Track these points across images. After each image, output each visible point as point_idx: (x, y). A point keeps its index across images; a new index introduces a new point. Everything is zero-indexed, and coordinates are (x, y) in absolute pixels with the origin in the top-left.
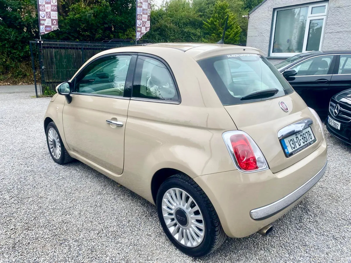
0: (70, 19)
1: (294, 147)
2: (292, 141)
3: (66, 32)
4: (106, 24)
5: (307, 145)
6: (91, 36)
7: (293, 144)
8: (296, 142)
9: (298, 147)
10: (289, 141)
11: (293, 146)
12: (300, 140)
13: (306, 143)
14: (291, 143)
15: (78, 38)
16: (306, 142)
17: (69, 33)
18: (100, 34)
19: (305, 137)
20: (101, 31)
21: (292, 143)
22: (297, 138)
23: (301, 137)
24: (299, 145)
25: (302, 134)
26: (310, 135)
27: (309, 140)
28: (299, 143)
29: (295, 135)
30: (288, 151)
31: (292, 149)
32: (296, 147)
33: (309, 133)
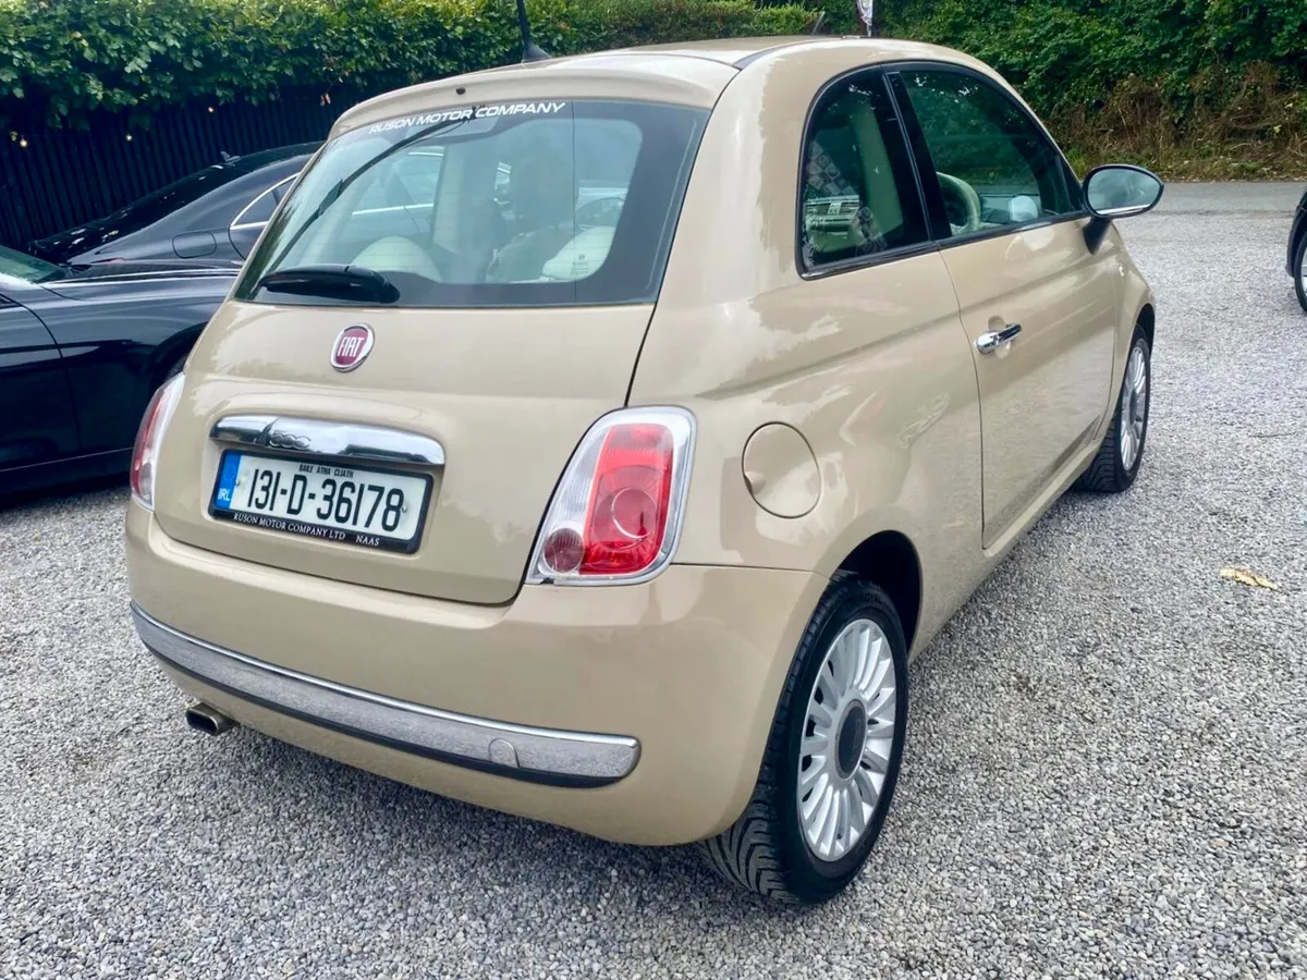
1: (261, 501)
2: (267, 478)
5: (328, 534)
7: (265, 489)
8: (284, 492)
9: (280, 510)
10: (257, 471)
11: (260, 495)
12: (312, 496)
13: (331, 522)
14: (261, 483)
16: (339, 519)
19: (342, 500)
21: (266, 484)
22: (300, 484)
23: (324, 486)
24: (290, 511)
25: (340, 481)
26: (393, 508)
27: (367, 525)
28: (295, 506)
29: (298, 465)
30: (228, 499)
31: (249, 505)
32: (271, 509)
33: (395, 500)
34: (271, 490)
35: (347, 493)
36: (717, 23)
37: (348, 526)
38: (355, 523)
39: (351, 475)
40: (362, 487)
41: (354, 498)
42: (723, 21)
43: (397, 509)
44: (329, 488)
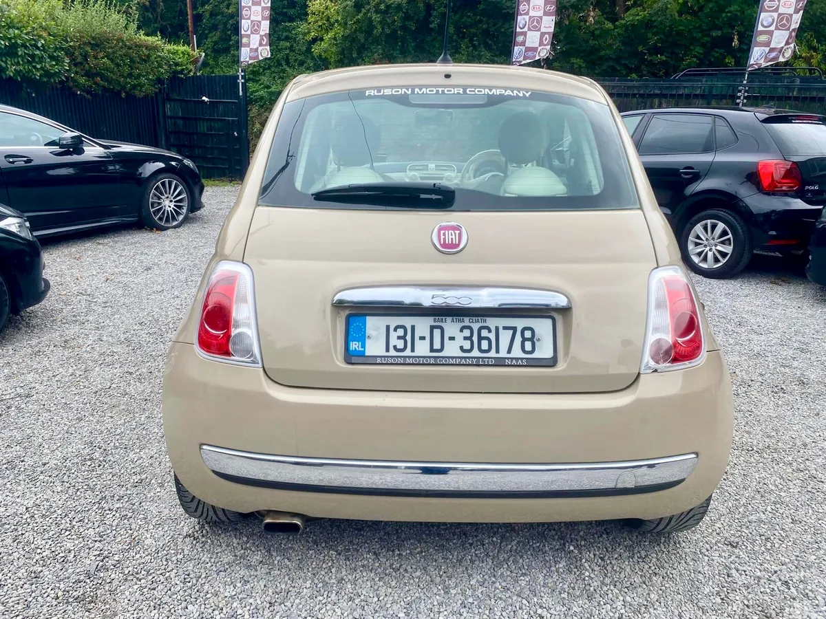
0: (625, 25)
1: (400, 347)
2: (400, 331)
3: (611, 58)
4: (720, 28)
5: (478, 363)
6: (672, 62)
7: (401, 338)
8: (422, 338)
10: (388, 326)
11: (397, 343)
12: (452, 339)
13: (475, 354)
14: (395, 334)
15: (637, 70)
16: (483, 351)
17: (618, 60)
18: (695, 56)
19: (483, 338)
20: (699, 50)
21: (402, 335)
22: (437, 331)
23: (461, 330)
24: (432, 350)
25: (476, 327)
26: (528, 339)
27: (509, 351)
28: (437, 345)
29: (432, 318)
30: (363, 349)
31: (388, 350)
32: (413, 350)
33: (528, 334)
34: (409, 338)
35: (484, 333)
36: (144, 49)
37: (493, 354)
38: (497, 351)
39: (485, 321)
40: (497, 329)
41: (492, 336)
42: (146, 49)
43: (532, 339)
44: (467, 333)
